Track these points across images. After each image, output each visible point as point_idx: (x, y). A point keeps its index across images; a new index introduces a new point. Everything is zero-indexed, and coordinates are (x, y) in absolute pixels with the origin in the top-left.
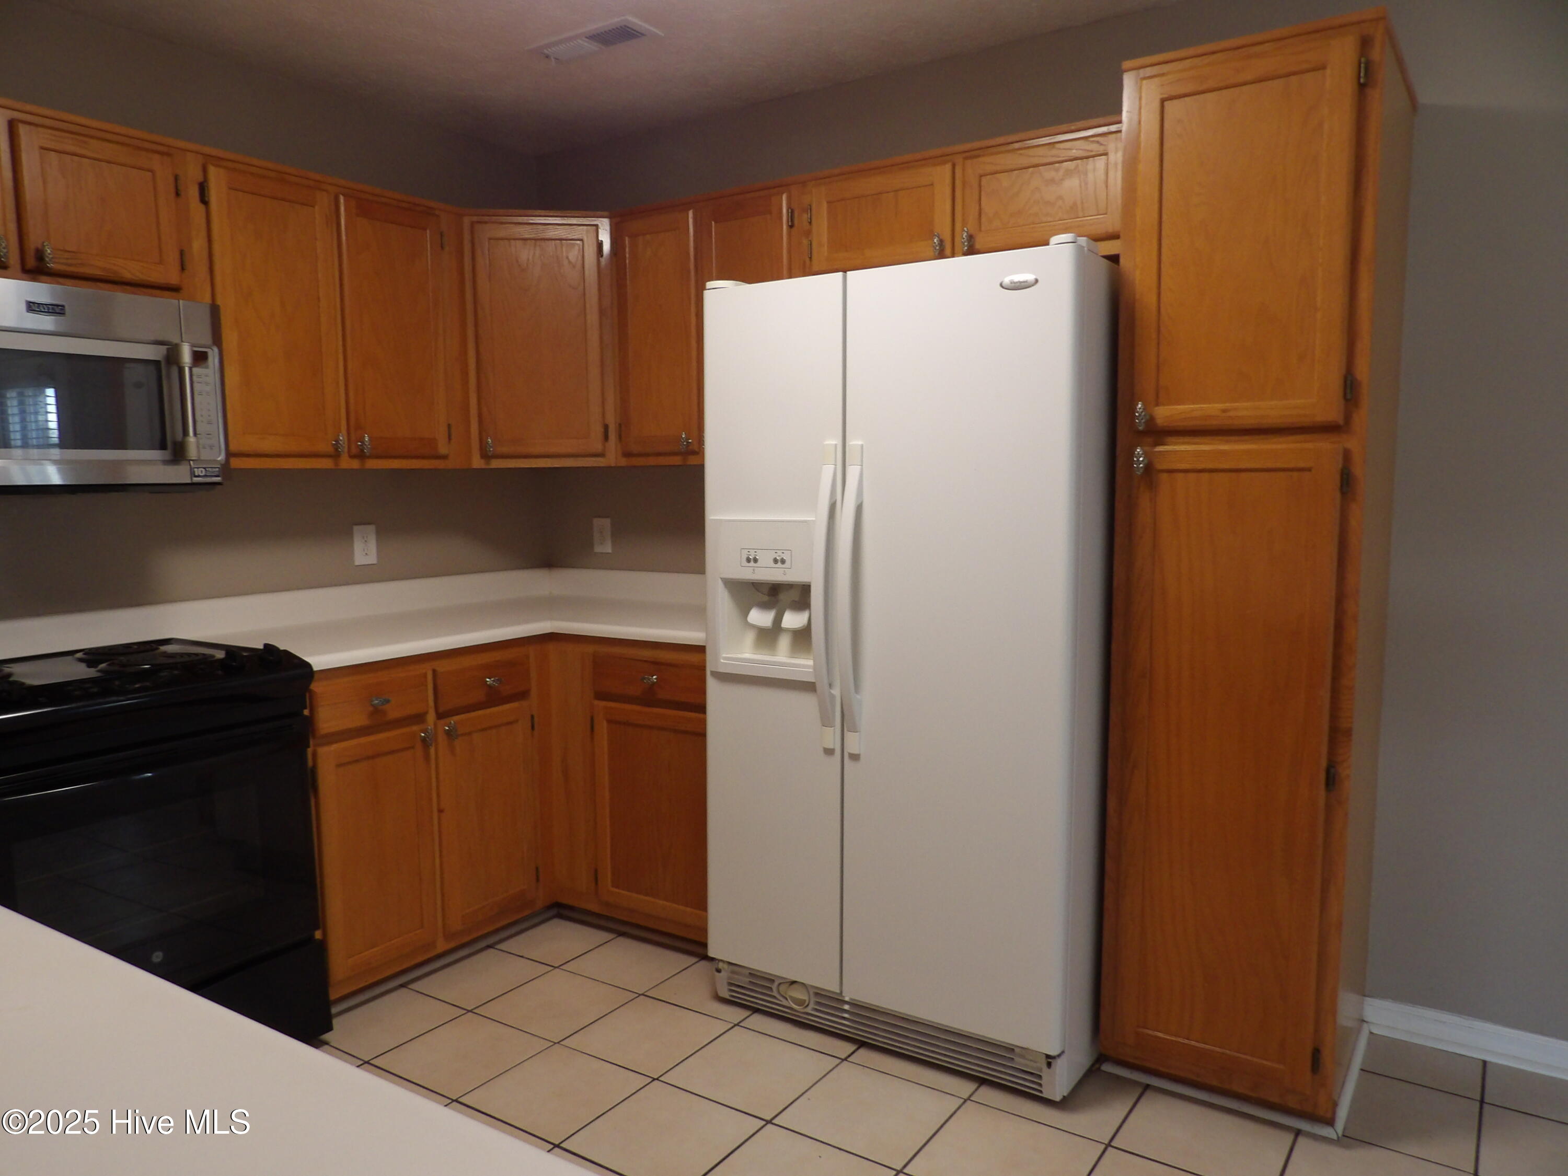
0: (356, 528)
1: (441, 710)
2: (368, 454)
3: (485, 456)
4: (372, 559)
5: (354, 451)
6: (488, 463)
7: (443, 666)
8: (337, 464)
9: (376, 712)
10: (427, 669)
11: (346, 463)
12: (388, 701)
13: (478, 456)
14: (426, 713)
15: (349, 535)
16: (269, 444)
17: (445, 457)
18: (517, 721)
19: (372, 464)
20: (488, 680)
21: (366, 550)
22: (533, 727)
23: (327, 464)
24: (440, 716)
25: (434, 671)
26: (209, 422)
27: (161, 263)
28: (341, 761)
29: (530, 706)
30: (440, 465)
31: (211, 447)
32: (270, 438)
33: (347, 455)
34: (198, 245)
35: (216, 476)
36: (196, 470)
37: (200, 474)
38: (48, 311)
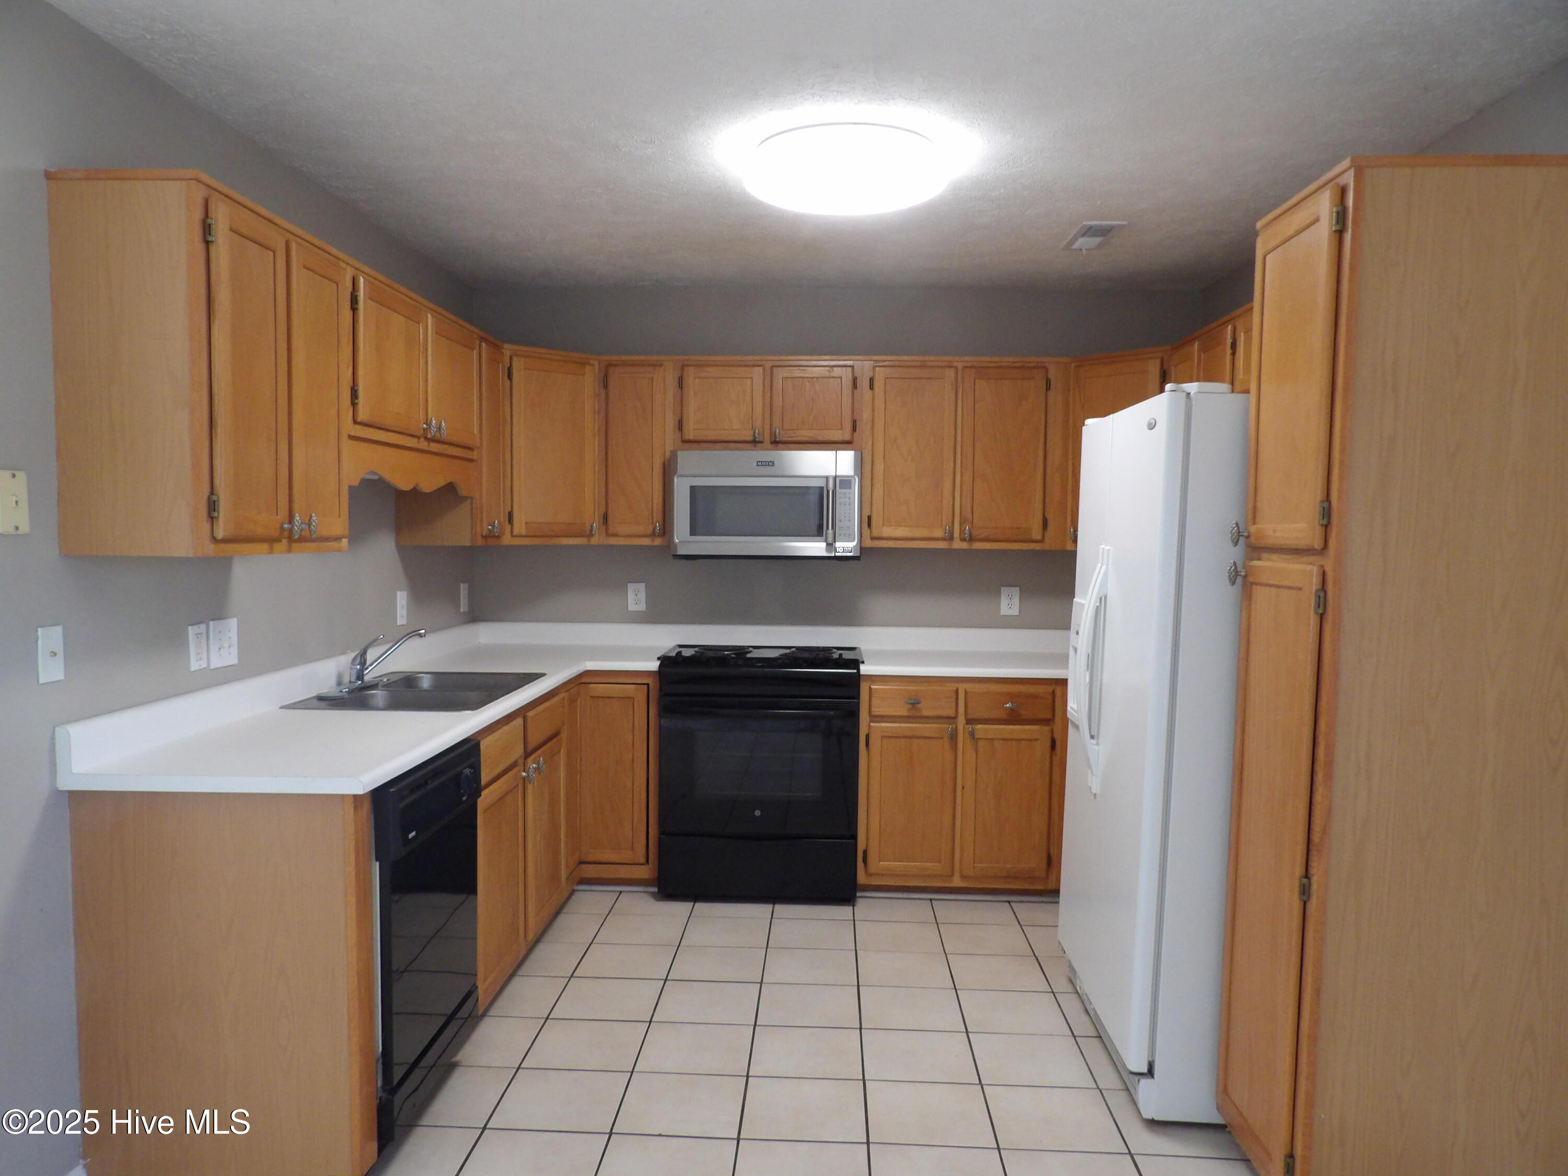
0: (1003, 588)
1: (969, 717)
2: (976, 538)
4: (1015, 611)
5: (963, 536)
7: (971, 687)
8: (949, 545)
9: (913, 708)
10: (962, 687)
11: (957, 544)
12: (921, 704)
14: (957, 717)
15: (998, 594)
16: (900, 532)
17: (1039, 541)
18: (1036, 740)
19: (978, 545)
20: (1008, 703)
21: (1010, 605)
22: (1053, 748)
23: (942, 545)
24: (969, 721)
25: (966, 692)
26: (850, 521)
27: (841, 429)
28: (885, 734)
29: (1052, 731)
30: (1037, 546)
31: (849, 535)
32: (901, 528)
33: (958, 539)
34: (866, 415)
35: (850, 552)
36: (837, 549)
37: (840, 551)
38: (766, 465)
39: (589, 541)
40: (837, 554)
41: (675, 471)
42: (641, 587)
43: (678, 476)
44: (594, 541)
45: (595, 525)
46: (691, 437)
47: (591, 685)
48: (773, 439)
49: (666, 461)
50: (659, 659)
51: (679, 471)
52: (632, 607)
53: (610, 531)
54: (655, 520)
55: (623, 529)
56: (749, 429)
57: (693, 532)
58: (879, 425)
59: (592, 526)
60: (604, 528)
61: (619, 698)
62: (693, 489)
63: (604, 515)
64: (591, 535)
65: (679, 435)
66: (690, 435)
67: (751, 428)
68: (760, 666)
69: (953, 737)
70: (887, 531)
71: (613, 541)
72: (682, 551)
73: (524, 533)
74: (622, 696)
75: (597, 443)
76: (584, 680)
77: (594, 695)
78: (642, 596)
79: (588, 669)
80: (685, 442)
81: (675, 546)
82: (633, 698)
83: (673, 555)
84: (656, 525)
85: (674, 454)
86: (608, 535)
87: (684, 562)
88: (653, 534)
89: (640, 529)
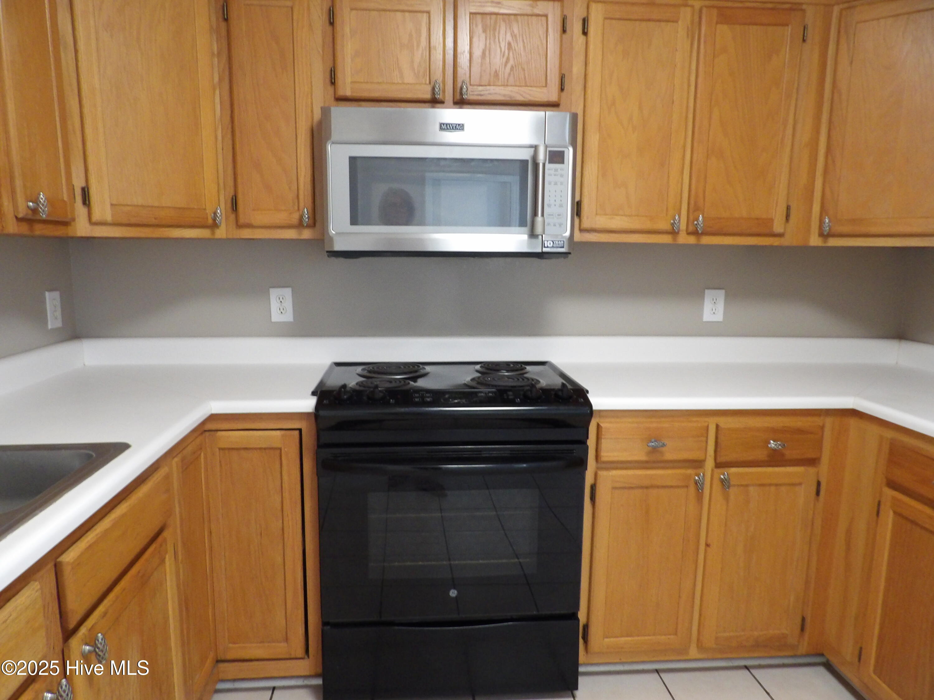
0: (707, 291)
1: (720, 460)
2: (700, 232)
3: (823, 235)
4: (719, 317)
5: (691, 229)
6: (825, 242)
7: (725, 422)
8: (675, 239)
9: (654, 450)
10: (712, 423)
11: (684, 239)
12: (664, 445)
13: (817, 235)
14: (704, 461)
15: (701, 296)
16: (617, 223)
17: (781, 235)
18: (800, 484)
19: (706, 240)
20: (772, 442)
21: (714, 310)
22: (818, 493)
23: (666, 239)
24: (718, 465)
25: (717, 426)
26: (561, 206)
27: (546, 86)
28: (618, 485)
29: (818, 473)
30: (775, 242)
31: (560, 225)
32: (618, 218)
33: (685, 232)
34: (577, 69)
35: (561, 247)
36: (546, 242)
37: (549, 245)
38: (450, 129)
39: (213, 233)
40: (545, 250)
41: (328, 137)
42: (287, 293)
43: (333, 143)
44: (221, 233)
45: (219, 211)
46: (348, 92)
47: (220, 433)
48: (458, 97)
49: (314, 126)
50: (314, 393)
51: (335, 135)
52: (276, 317)
53: (242, 221)
54: (302, 204)
55: (259, 218)
56: (426, 84)
57: (354, 221)
58: (594, 82)
59: (215, 213)
60: (233, 217)
61: (260, 449)
62: (353, 160)
63: (232, 199)
64: (214, 225)
65: (331, 89)
66: (347, 91)
67: (428, 82)
68: (456, 403)
69: (699, 486)
70: (602, 222)
71: (246, 234)
72: (338, 246)
73: (109, 218)
74: (264, 446)
75: (217, 100)
76: (209, 426)
77: (223, 447)
78: (288, 304)
79: (215, 411)
80: (342, 99)
81: (331, 239)
82: (280, 449)
83: (327, 252)
84: (303, 212)
85: (326, 112)
86: (239, 226)
87: (342, 260)
88: (300, 225)
89: (280, 218)
